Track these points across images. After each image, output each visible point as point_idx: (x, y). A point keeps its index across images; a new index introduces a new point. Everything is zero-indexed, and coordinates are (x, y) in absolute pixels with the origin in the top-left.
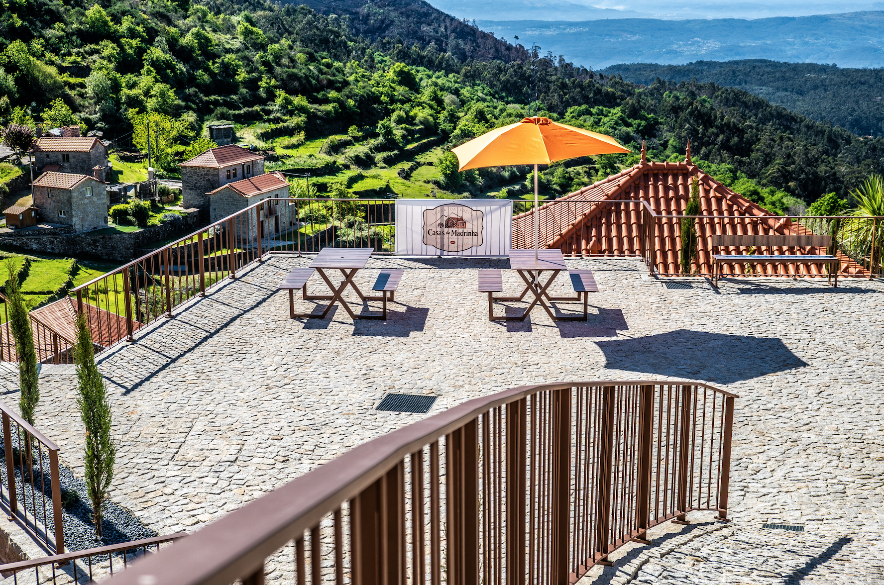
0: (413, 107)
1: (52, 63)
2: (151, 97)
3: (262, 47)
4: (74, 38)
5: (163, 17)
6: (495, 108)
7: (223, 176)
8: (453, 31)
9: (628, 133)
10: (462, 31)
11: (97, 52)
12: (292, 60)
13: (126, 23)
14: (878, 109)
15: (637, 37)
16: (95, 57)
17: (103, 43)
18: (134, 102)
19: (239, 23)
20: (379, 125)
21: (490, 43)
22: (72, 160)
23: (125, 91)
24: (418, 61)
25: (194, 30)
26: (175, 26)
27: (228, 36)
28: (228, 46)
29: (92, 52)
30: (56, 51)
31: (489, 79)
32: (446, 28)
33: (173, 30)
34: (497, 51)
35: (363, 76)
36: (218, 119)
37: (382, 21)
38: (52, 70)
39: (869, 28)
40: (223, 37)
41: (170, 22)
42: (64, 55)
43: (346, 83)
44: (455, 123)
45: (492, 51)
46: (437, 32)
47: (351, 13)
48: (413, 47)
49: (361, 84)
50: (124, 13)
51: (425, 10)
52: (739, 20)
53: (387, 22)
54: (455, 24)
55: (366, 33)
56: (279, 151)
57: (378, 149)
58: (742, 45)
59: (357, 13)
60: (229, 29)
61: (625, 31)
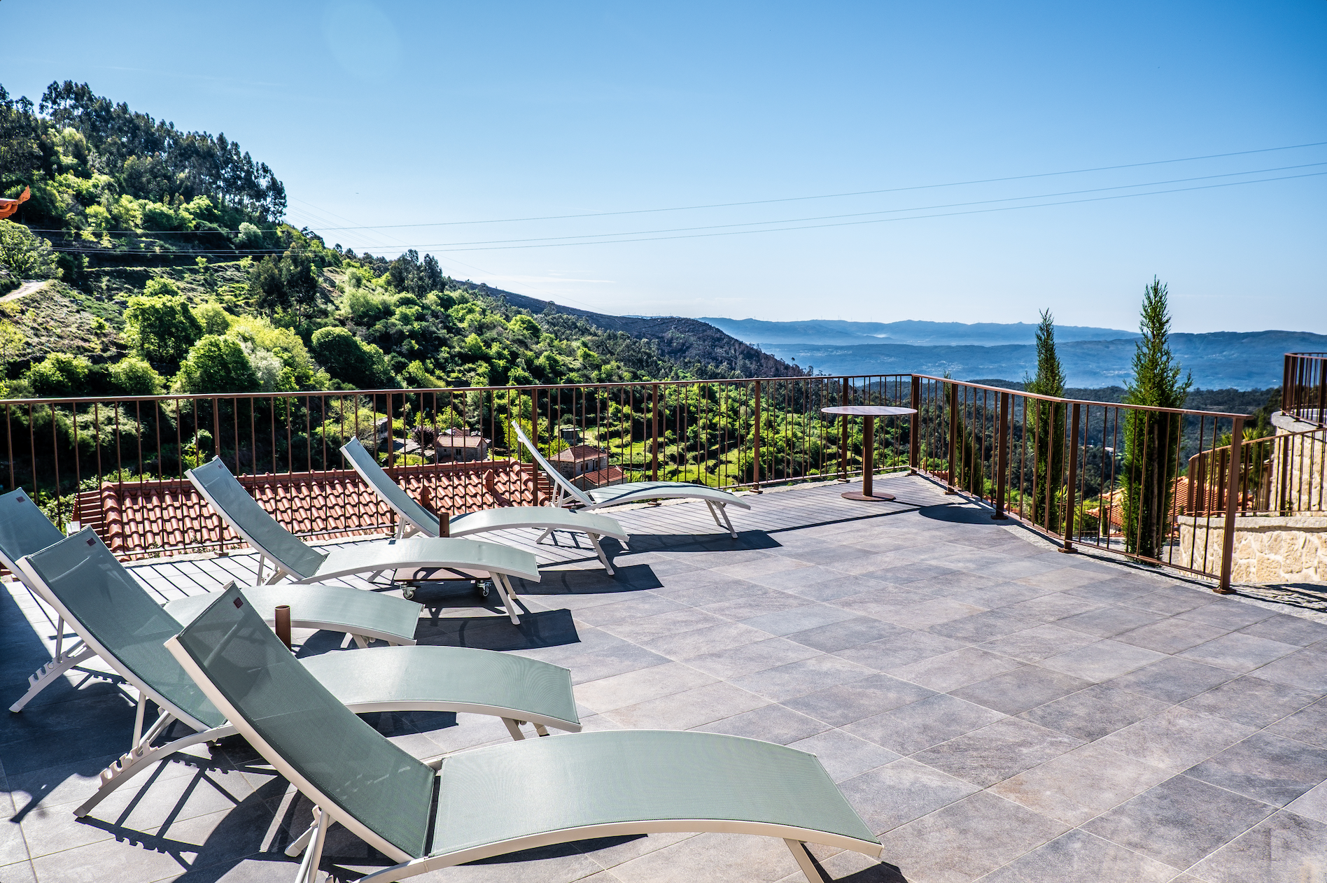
0: (714, 416)
1: (439, 378)
2: (516, 405)
3: (598, 367)
4: (456, 359)
5: (522, 343)
6: (778, 417)
7: (578, 468)
8: (742, 353)
9: (887, 440)
10: (748, 353)
11: (474, 370)
12: (621, 378)
13: (495, 348)
14: (1097, 423)
15: (892, 359)
16: (472, 374)
17: (480, 362)
18: (502, 409)
19: (579, 348)
20: (689, 430)
21: (771, 363)
22: (463, 454)
23: (496, 401)
24: (714, 376)
25: (546, 353)
26: (531, 350)
27: (570, 358)
28: (571, 366)
29: (470, 370)
30: (443, 369)
31: (772, 393)
32: (735, 351)
33: (529, 353)
34: (777, 370)
35: (675, 391)
36: (566, 424)
37: (683, 344)
38: (441, 384)
39: (1089, 355)
40: (568, 360)
41: (527, 348)
42: (449, 372)
43: (662, 397)
44: (748, 429)
45: (773, 370)
46: (728, 354)
47: (658, 338)
48: (709, 366)
49: (673, 397)
50: (493, 340)
51: (718, 335)
52: (978, 347)
53: (687, 345)
54: (742, 347)
55: (669, 353)
56: (614, 450)
57: (690, 449)
58: (981, 367)
59: (663, 337)
60: (571, 353)
61: (883, 354)
